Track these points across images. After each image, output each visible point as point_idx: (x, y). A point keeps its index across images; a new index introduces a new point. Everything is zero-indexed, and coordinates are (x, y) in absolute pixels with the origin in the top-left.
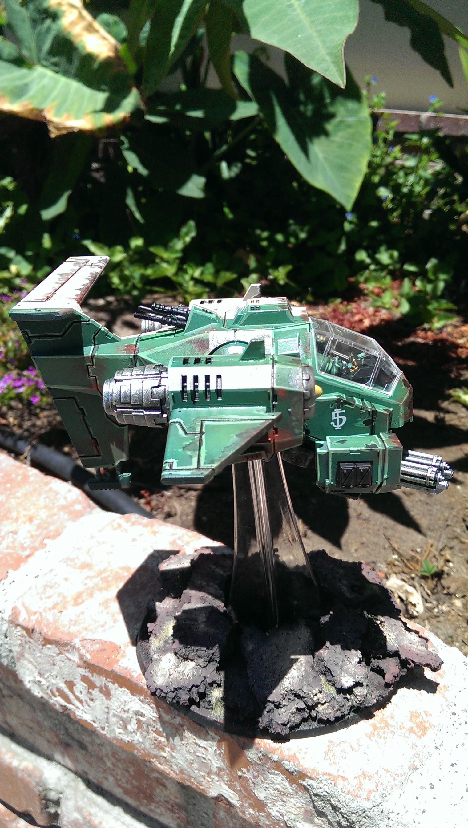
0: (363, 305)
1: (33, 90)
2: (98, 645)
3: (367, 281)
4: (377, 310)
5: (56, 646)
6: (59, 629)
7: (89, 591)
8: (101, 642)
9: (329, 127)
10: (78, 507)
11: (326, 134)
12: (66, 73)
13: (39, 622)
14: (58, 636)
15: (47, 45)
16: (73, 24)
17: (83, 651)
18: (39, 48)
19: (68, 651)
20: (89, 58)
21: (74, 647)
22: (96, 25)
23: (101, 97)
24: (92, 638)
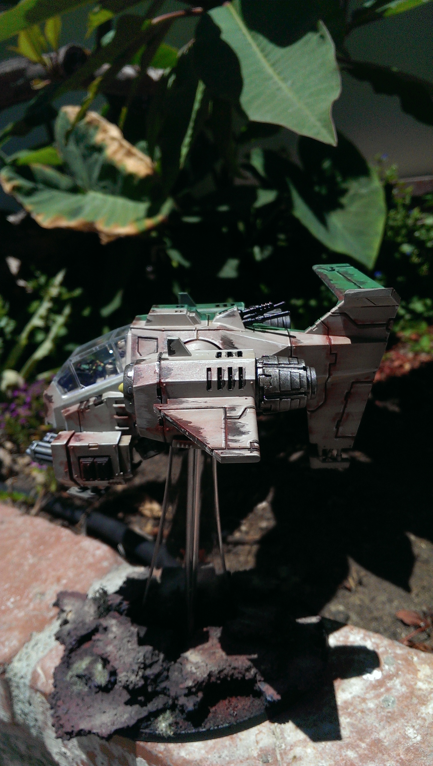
0: (402, 352)
1: (87, 210)
3: (403, 329)
4: (417, 354)
9: (344, 200)
10: (105, 564)
11: (341, 206)
12: (113, 193)
15: (96, 173)
16: (115, 152)
18: (90, 177)
20: (130, 177)
22: (135, 150)
23: (143, 207)
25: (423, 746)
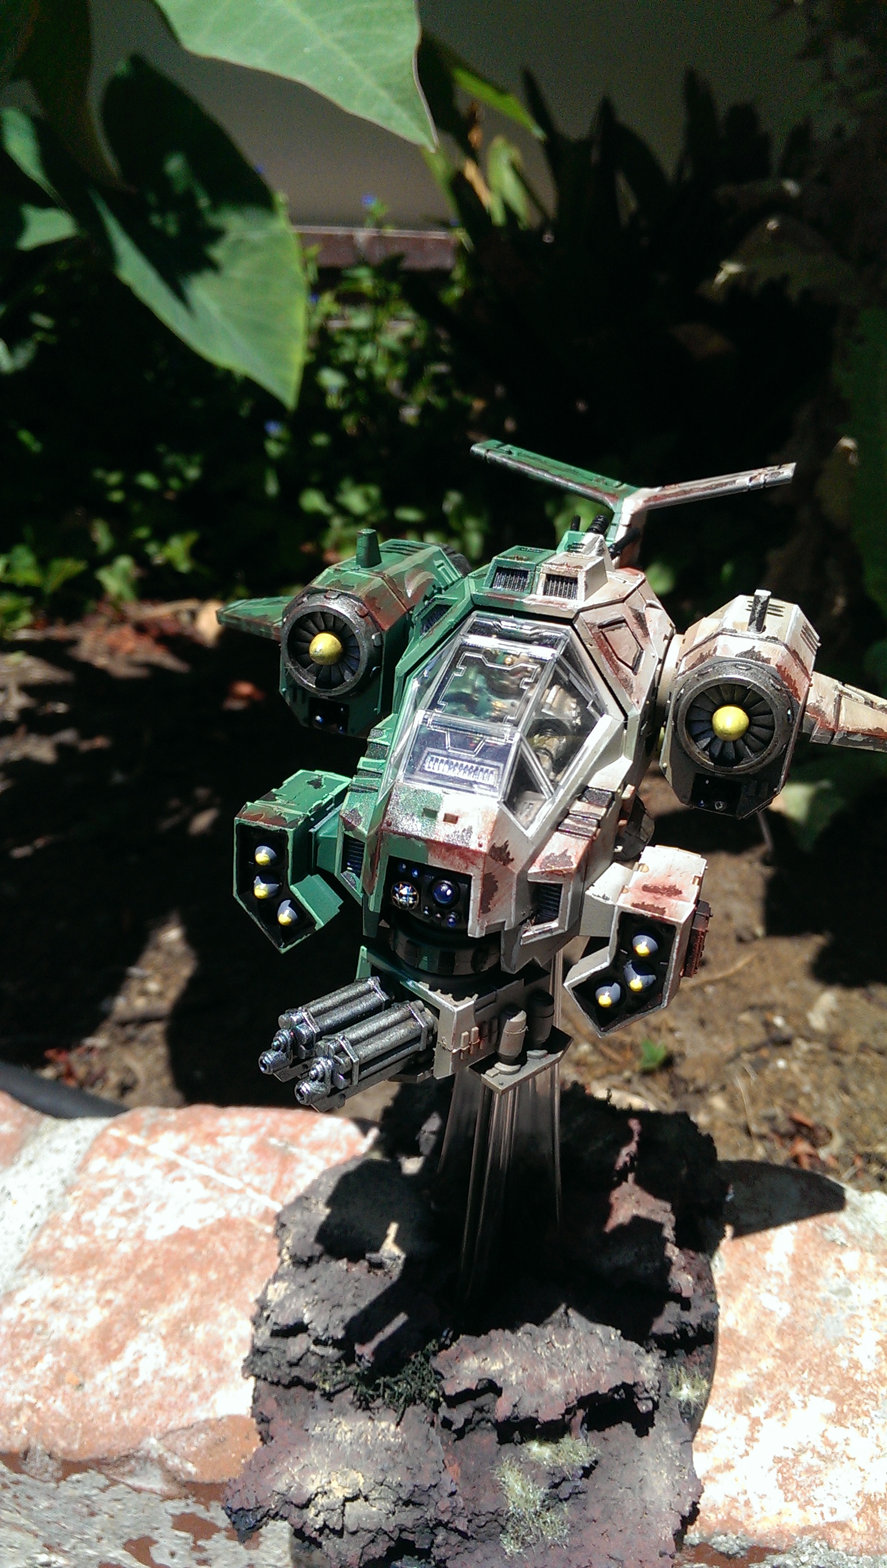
2: (203, 1436)
5: (100, 1472)
6: (96, 1428)
7: (123, 1316)
8: (209, 1425)
13: (37, 1429)
14: (101, 1447)
17: (174, 1462)
19: (132, 1473)
21: (147, 1459)
24: (184, 1422)
25: (798, 1318)
